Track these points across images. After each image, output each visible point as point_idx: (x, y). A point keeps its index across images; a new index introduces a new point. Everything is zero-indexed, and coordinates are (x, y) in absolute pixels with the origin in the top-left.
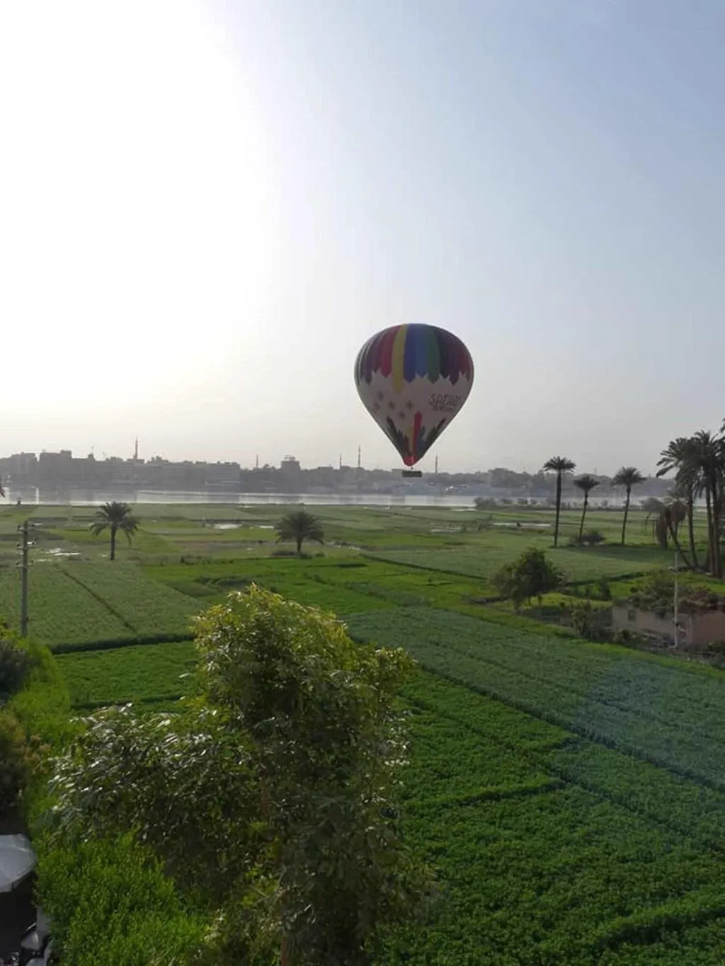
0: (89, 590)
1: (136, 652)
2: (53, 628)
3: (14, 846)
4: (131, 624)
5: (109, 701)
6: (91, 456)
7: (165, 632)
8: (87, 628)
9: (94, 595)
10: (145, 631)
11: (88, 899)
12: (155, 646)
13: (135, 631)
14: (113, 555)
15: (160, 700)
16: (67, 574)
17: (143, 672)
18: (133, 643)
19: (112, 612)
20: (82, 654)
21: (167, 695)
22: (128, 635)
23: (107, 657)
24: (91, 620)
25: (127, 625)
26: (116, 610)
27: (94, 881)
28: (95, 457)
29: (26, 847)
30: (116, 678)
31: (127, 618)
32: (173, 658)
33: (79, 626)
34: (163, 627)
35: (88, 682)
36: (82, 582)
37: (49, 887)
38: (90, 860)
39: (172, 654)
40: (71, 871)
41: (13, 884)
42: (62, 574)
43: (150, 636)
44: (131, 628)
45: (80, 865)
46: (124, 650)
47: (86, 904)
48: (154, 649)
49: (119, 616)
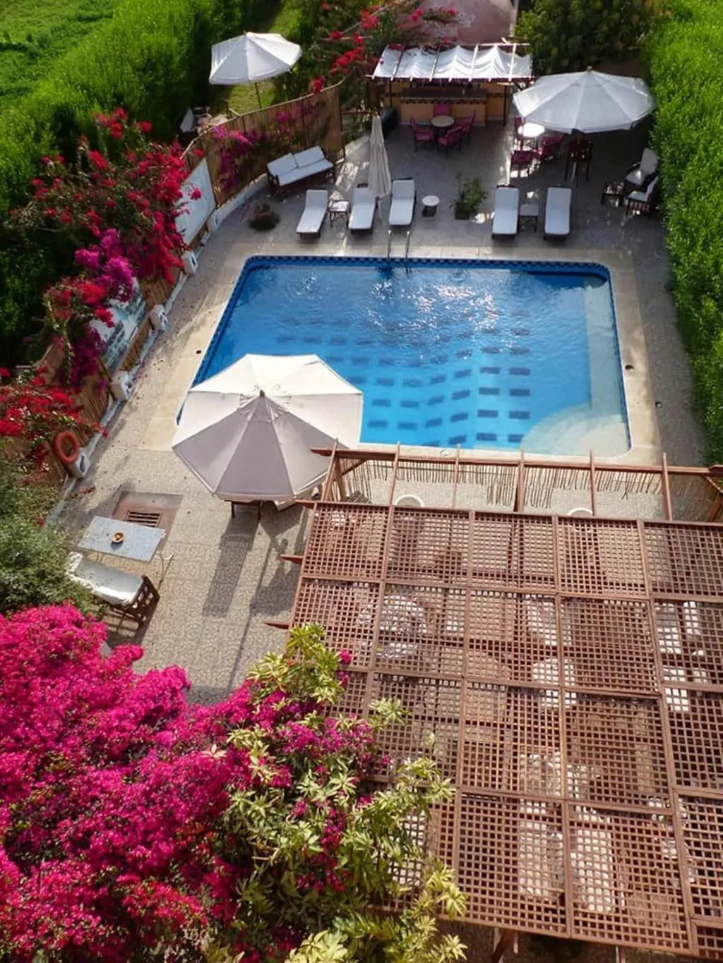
3: (634, 87)
11: (706, 149)
27: (713, 134)
29: (645, 91)
37: (668, 132)
38: (711, 114)
40: (692, 121)
41: (633, 123)
45: (701, 116)
47: (703, 154)
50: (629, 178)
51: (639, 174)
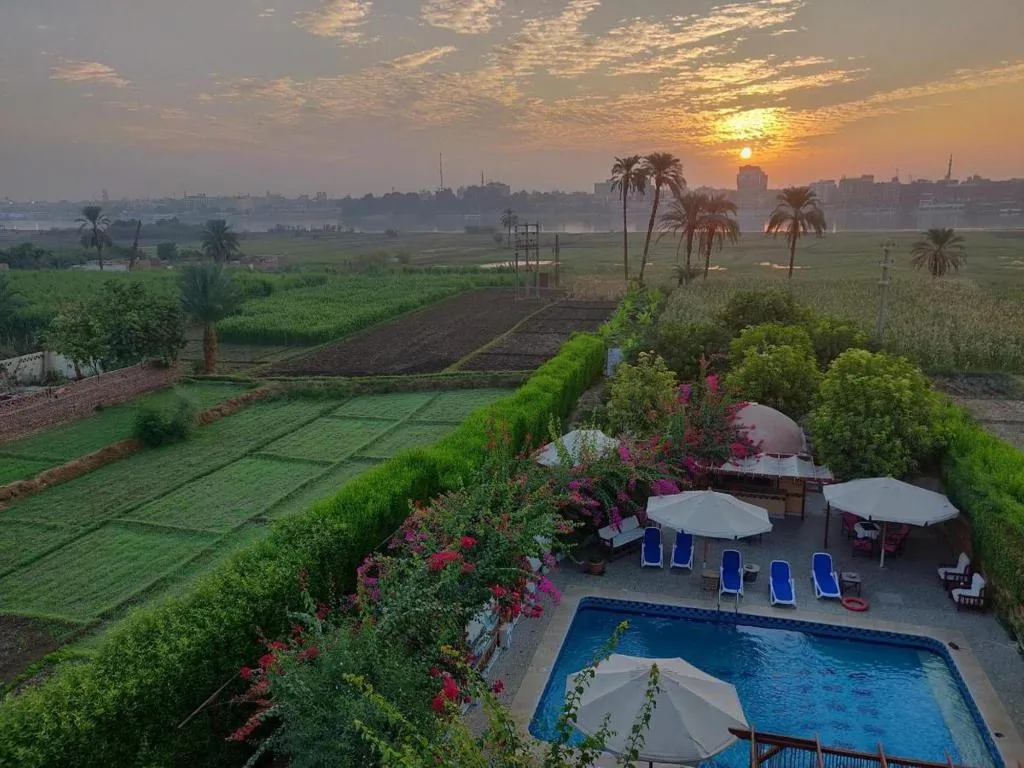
6: (896, 179)
28: (900, 181)
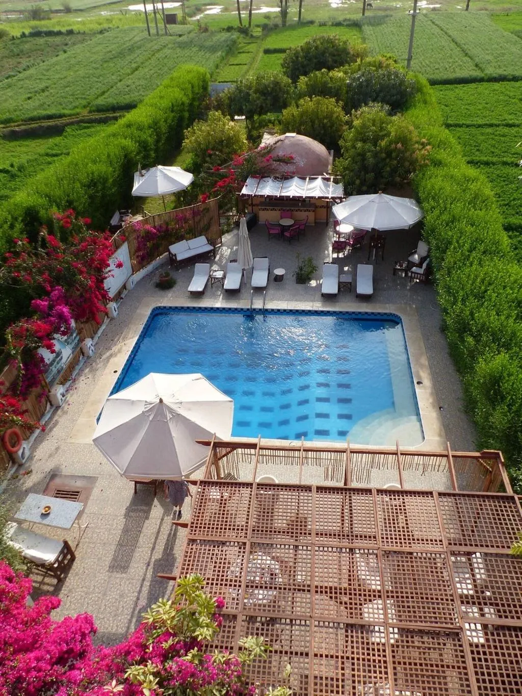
0: (450, 36)
1: (483, 87)
2: (424, 66)
3: (409, 204)
4: (480, 65)
5: (461, 123)
7: (505, 73)
8: (447, 66)
9: (453, 40)
10: (491, 71)
11: (457, 242)
12: (497, 84)
13: (482, 71)
14: (468, 6)
15: (498, 126)
16: (433, 23)
17: (487, 104)
18: (481, 80)
19: (466, 55)
20: (444, 87)
21: (504, 122)
22: (477, 74)
23: (460, 90)
24: (451, 61)
25: (477, 65)
26: (469, 52)
27: (461, 233)
29: (417, 206)
30: (467, 107)
31: (477, 60)
32: (512, 94)
33: (442, 65)
34: (505, 68)
35: (447, 108)
36: (445, 29)
37: (433, 231)
38: (459, 221)
39: (510, 91)
40: (447, 225)
41: (410, 225)
42: (429, 23)
43: (494, 75)
44: (480, 68)
45: (452, 222)
46: (473, 85)
47: (456, 245)
48: (496, 86)
49: (471, 59)
50: (410, 259)
51: (416, 256)
